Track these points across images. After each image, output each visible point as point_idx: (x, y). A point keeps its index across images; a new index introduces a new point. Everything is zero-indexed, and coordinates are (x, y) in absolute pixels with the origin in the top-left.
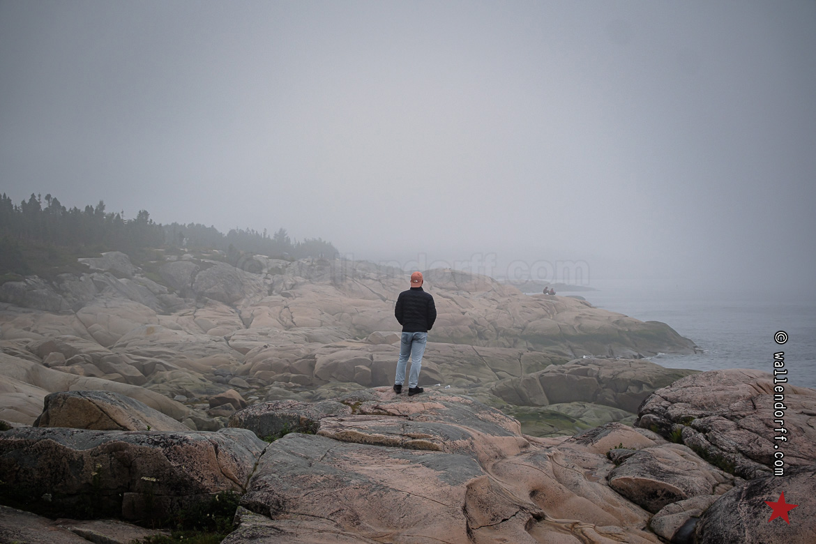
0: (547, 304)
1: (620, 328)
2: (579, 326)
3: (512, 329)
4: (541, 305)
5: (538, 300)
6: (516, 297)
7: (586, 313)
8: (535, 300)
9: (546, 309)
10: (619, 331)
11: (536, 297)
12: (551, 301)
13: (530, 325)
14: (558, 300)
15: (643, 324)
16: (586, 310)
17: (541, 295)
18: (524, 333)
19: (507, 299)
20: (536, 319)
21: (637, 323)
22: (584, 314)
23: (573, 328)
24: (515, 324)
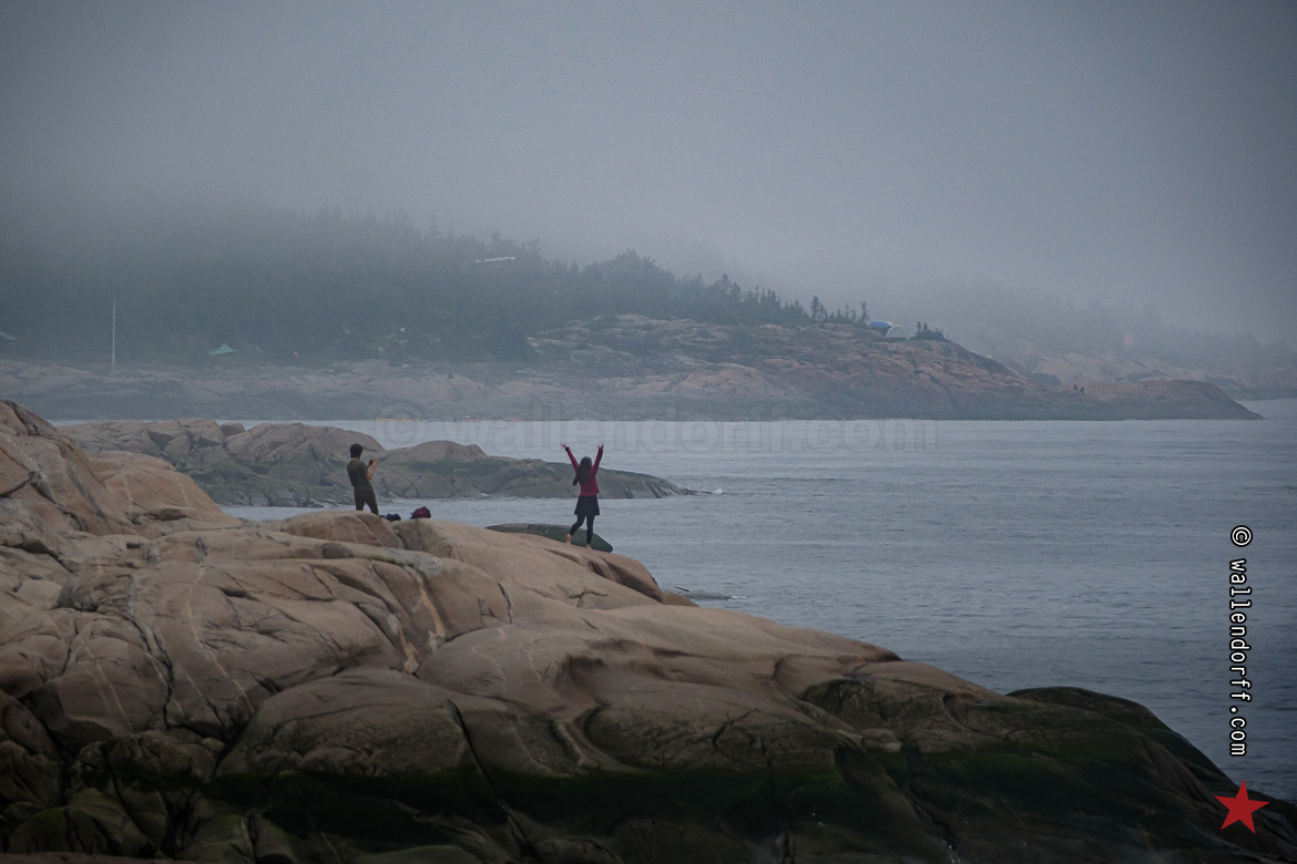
0: (381, 575)
1: (846, 732)
2: (588, 722)
3: (156, 735)
4: (345, 580)
5: (327, 553)
6: (180, 532)
7: (629, 634)
8: (304, 554)
9: (374, 605)
10: (844, 751)
11: (306, 533)
12: (404, 555)
13: (272, 710)
14: (447, 551)
15: (998, 709)
16: (627, 617)
17: (343, 522)
18: (237, 763)
19: (121, 541)
20: (311, 676)
21: (955, 702)
22: (620, 645)
23: (552, 731)
24: (177, 707)
